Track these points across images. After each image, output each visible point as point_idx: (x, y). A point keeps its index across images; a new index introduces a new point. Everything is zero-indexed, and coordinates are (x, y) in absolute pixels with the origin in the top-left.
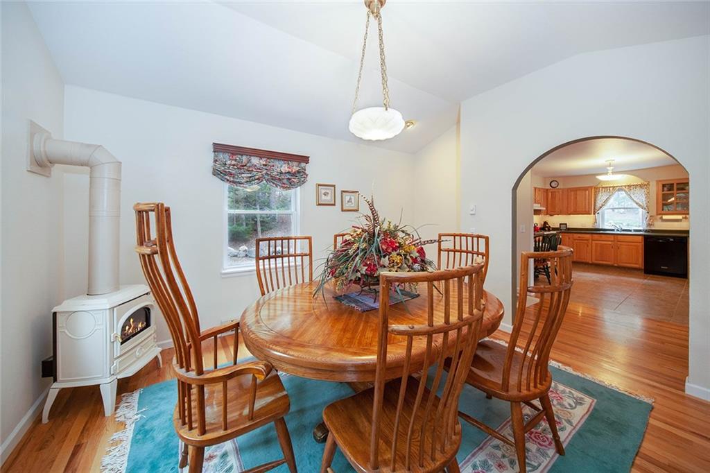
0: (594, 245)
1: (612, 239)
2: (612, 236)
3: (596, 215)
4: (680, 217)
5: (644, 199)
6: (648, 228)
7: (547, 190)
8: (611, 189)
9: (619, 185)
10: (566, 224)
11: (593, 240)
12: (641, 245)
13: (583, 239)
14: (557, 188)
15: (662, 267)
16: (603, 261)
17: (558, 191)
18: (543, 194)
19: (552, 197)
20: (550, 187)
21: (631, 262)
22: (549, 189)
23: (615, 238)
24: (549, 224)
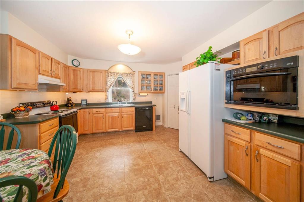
0: (107, 117)
1: (118, 111)
2: (119, 108)
3: (107, 92)
4: (146, 94)
5: (131, 83)
6: (133, 101)
7: (69, 67)
8: (115, 74)
9: (120, 72)
11: (107, 113)
12: (134, 114)
13: (100, 112)
14: (78, 67)
15: (143, 127)
16: (113, 129)
17: (80, 70)
18: (65, 70)
19: (74, 75)
20: (72, 65)
21: (129, 126)
22: (71, 67)
23: (120, 110)
24: (72, 100)
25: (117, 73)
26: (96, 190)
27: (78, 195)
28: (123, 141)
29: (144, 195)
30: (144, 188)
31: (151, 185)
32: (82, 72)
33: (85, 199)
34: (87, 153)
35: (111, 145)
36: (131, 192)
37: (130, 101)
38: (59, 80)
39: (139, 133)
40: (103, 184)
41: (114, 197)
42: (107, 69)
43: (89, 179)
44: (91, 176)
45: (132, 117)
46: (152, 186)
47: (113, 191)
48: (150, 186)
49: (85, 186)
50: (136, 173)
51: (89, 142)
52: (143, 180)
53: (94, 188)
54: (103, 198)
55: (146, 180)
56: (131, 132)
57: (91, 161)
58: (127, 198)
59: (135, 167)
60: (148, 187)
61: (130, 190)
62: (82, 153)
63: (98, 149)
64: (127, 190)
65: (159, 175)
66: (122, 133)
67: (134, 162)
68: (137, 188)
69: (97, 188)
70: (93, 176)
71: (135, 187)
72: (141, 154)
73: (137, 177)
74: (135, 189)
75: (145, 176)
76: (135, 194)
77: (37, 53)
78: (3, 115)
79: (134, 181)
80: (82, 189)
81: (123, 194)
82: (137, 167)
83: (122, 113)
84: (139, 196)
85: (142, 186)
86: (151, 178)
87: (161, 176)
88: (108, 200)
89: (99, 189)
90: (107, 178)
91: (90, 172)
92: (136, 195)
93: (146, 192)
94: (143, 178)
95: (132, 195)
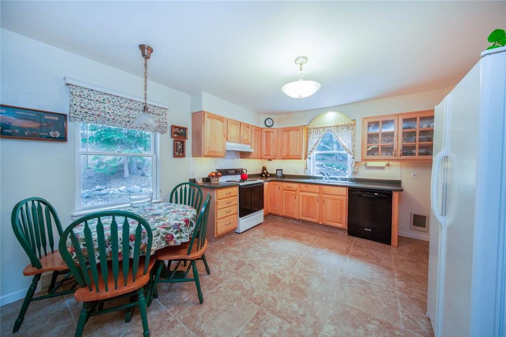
0: (301, 196)
1: (318, 190)
2: (318, 186)
3: (308, 160)
4: (383, 164)
5: (350, 142)
6: (353, 177)
7: (262, 129)
8: (321, 130)
9: (328, 125)
10: (282, 170)
11: (300, 191)
12: (345, 199)
13: (291, 189)
14: (272, 127)
15: (365, 229)
16: (309, 217)
17: (273, 130)
18: (256, 133)
19: (267, 138)
20: (264, 126)
21: (335, 221)
22: (263, 128)
23: (320, 189)
24: (267, 169)
25: (324, 128)
26: (241, 280)
27: (227, 273)
28: (317, 240)
29: (280, 327)
30: (288, 320)
31: (302, 325)
32: (275, 133)
33: (227, 281)
34: (264, 238)
35: (295, 239)
36: (269, 310)
37: (347, 177)
38: (249, 146)
39: (355, 239)
40: (251, 278)
41: (249, 299)
42: (306, 124)
43: (244, 265)
44: (248, 263)
45: (342, 204)
46: (301, 327)
47: (253, 292)
48: (298, 325)
49: (236, 269)
50: (295, 292)
51: (275, 226)
52: (296, 309)
53: (241, 276)
54: (240, 292)
55: (301, 312)
56: (340, 233)
57: (260, 247)
58: (260, 313)
59: (301, 285)
60: (294, 324)
61: (270, 307)
62: (259, 235)
63: (277, 237)
64: (266, 304)
65: (329, 324)
66: (323, 228)
67: (305, 278)
68: (280, 312)
69: (244, 278)
70: (249, 264)
71: (278, 308)
72: (328, 272)
73: (292, 298)
74: (276, 310)
75: (303, 306)
76: (272, 316)
77: (225, 121)
78: (203, 179)
79: (284, 301)
80: (232, 270)
81: (259, 304)
82: (303, 286)
83: (324, 195)
84: (273, 323)
85: (288, 314)
86: (310, 316)
87: (332, 327)
88: (242, 297)
89: (244, 281)
90: (259, 274)
91: (251, 258)
92: (271, 318)
93: (286, 326)
94: (298, 305)
95: (268, 314)
